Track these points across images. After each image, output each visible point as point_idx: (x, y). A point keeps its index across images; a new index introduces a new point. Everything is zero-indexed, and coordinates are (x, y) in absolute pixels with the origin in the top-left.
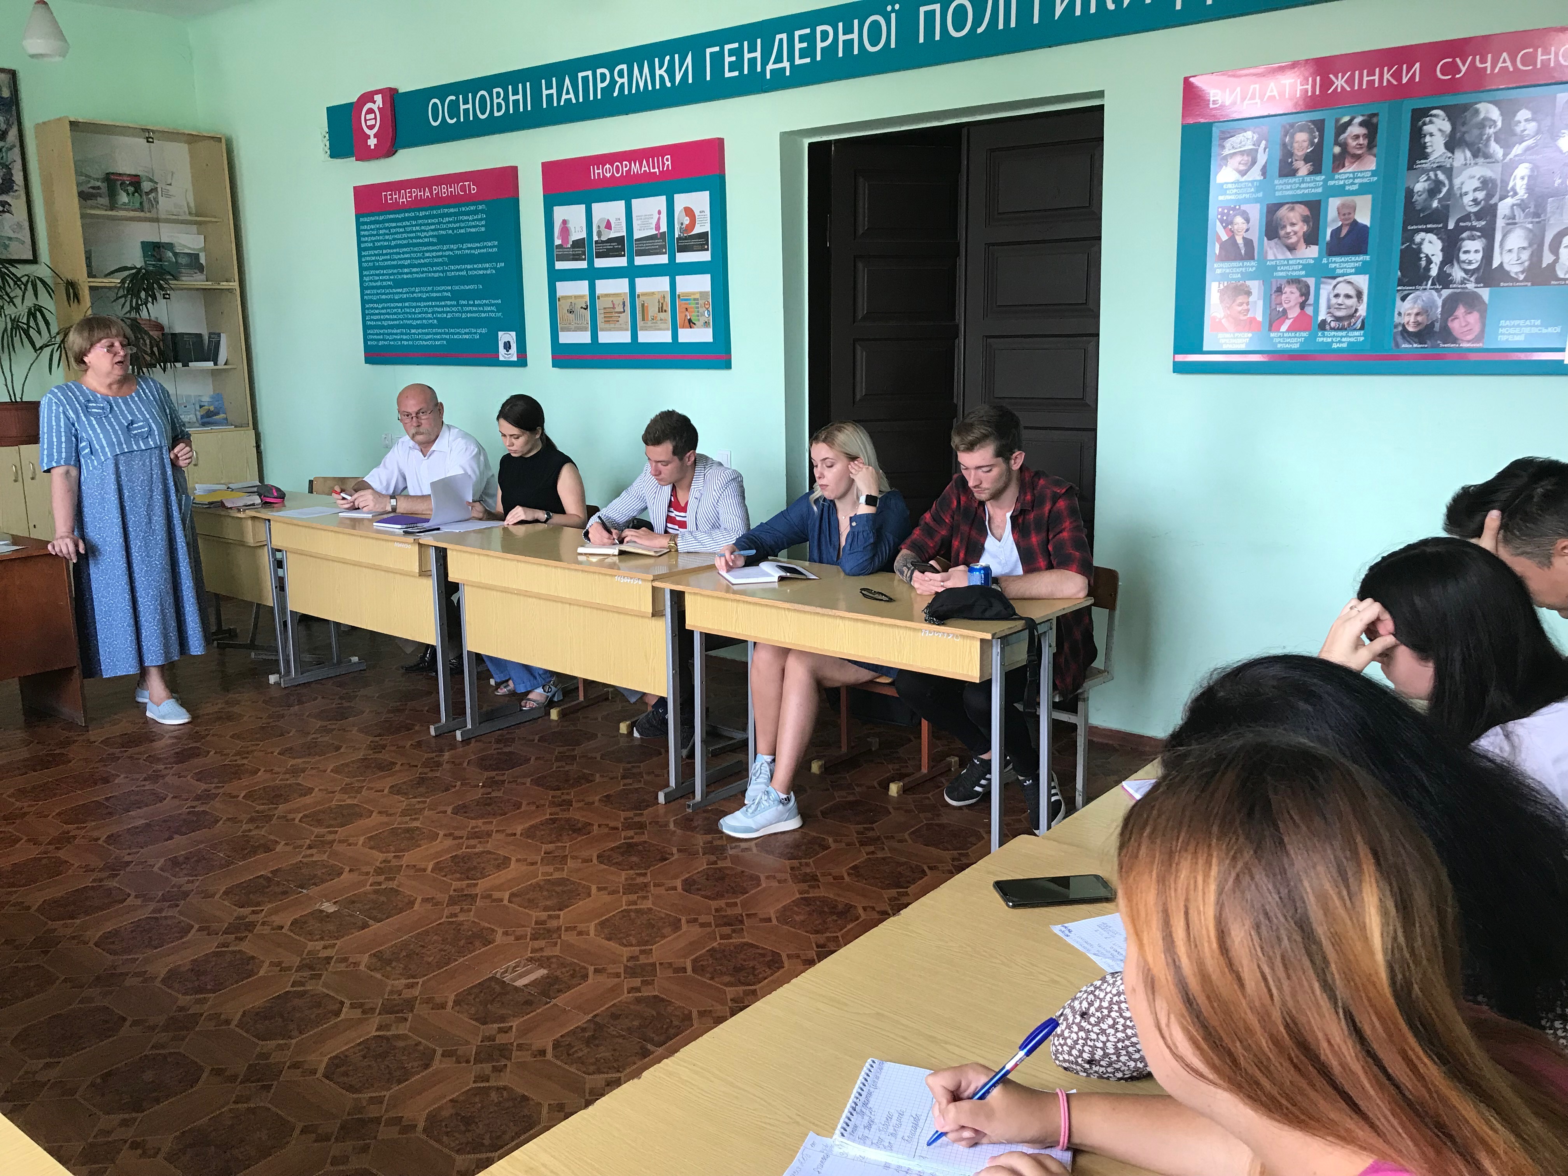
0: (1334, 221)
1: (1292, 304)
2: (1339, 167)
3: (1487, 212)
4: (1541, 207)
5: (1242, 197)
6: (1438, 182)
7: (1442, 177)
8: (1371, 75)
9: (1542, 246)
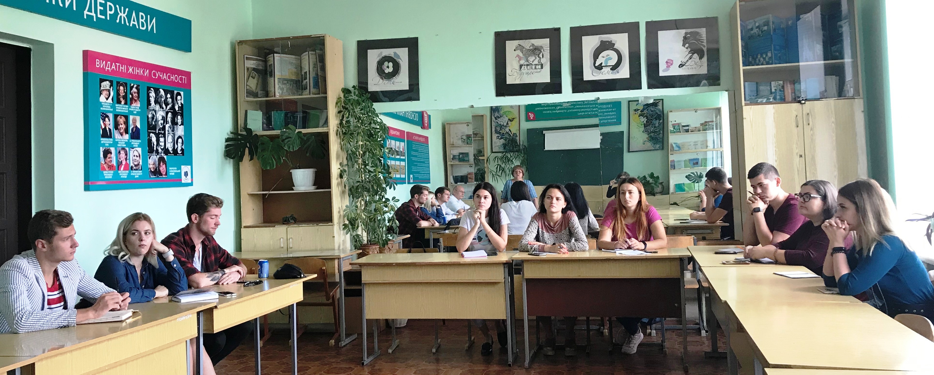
0: (131, 125)
1: (123, 159)
2: (131, 103)
3: (164, 128)
4: (174, 128)
5: (107, 109)
6: (153, 115)
7: (154, 113)
8: (138, 70)
9: (175, 142)
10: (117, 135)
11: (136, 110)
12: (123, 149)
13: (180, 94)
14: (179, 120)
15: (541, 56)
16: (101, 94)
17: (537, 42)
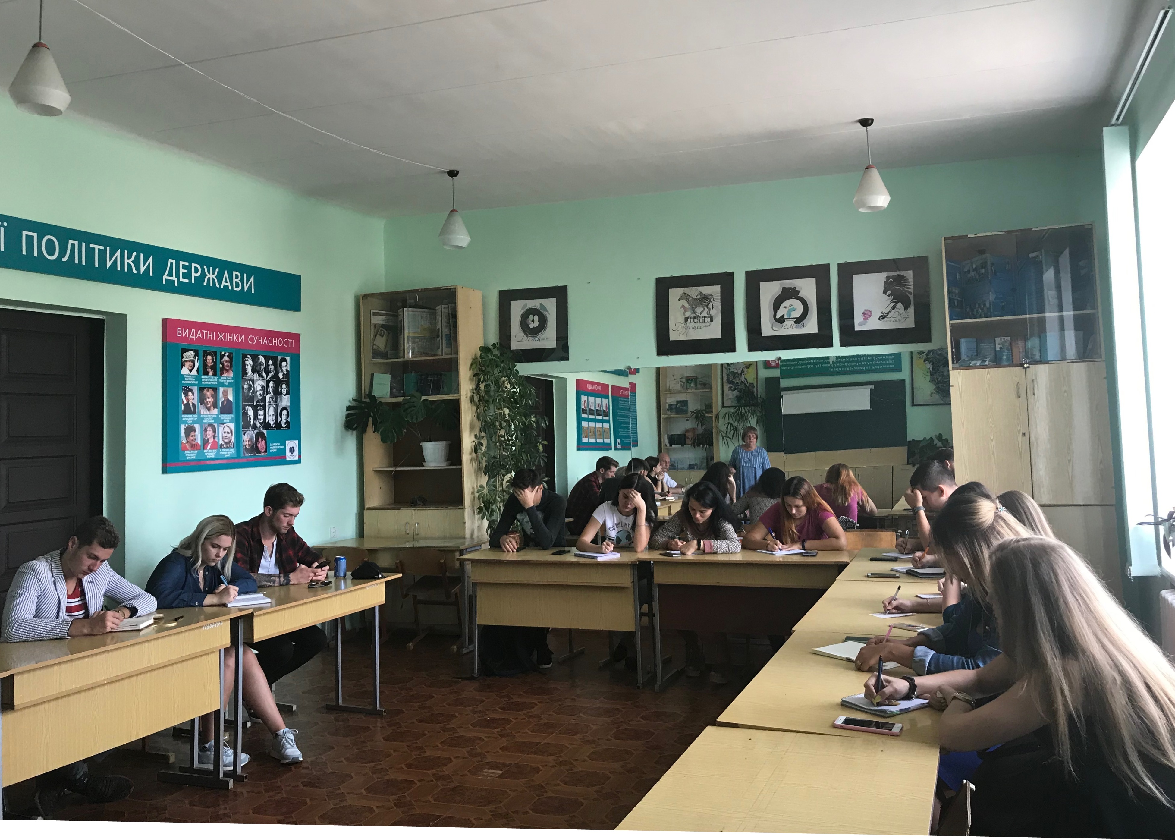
0: (222, 398)
1: (210, 436)
2: (222, 374)
3: (264, 399)
4: (276, 399)
5: (190, 382)
6: (250, 385)
7: (251, 383)
8: (230, 336)
9: (278, 414)
10: (203, 411)
11: (228, 381)
12: (210, 425)
13: (285, 360)
14: (284, 390)
15: (710, 306)
16: (183, 366)
17: (707, 290)
